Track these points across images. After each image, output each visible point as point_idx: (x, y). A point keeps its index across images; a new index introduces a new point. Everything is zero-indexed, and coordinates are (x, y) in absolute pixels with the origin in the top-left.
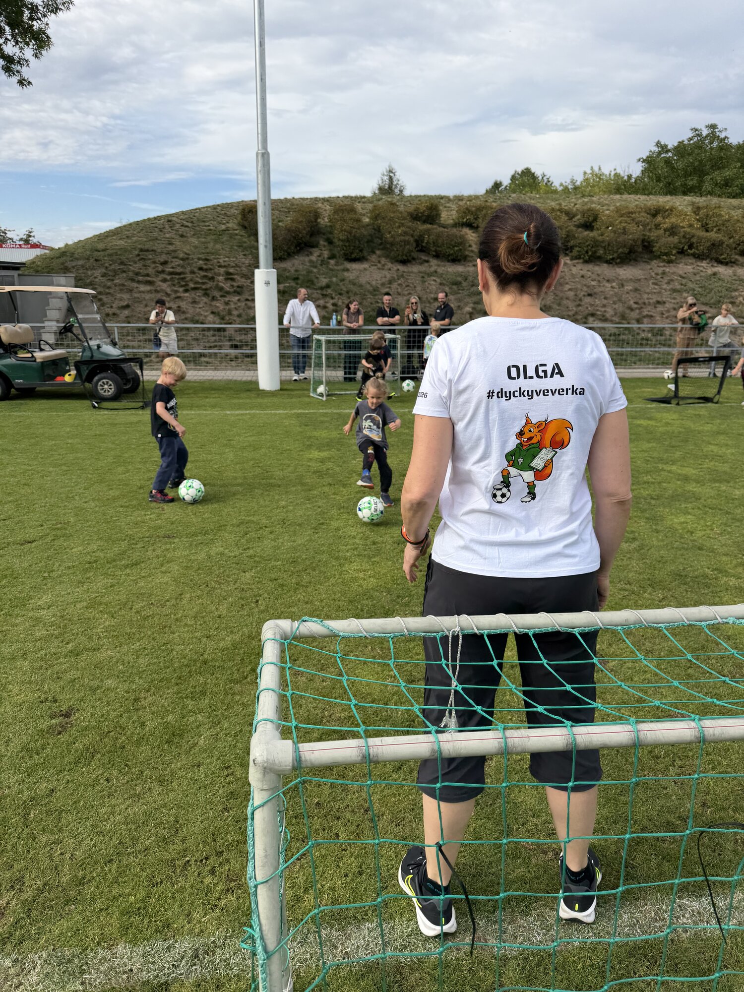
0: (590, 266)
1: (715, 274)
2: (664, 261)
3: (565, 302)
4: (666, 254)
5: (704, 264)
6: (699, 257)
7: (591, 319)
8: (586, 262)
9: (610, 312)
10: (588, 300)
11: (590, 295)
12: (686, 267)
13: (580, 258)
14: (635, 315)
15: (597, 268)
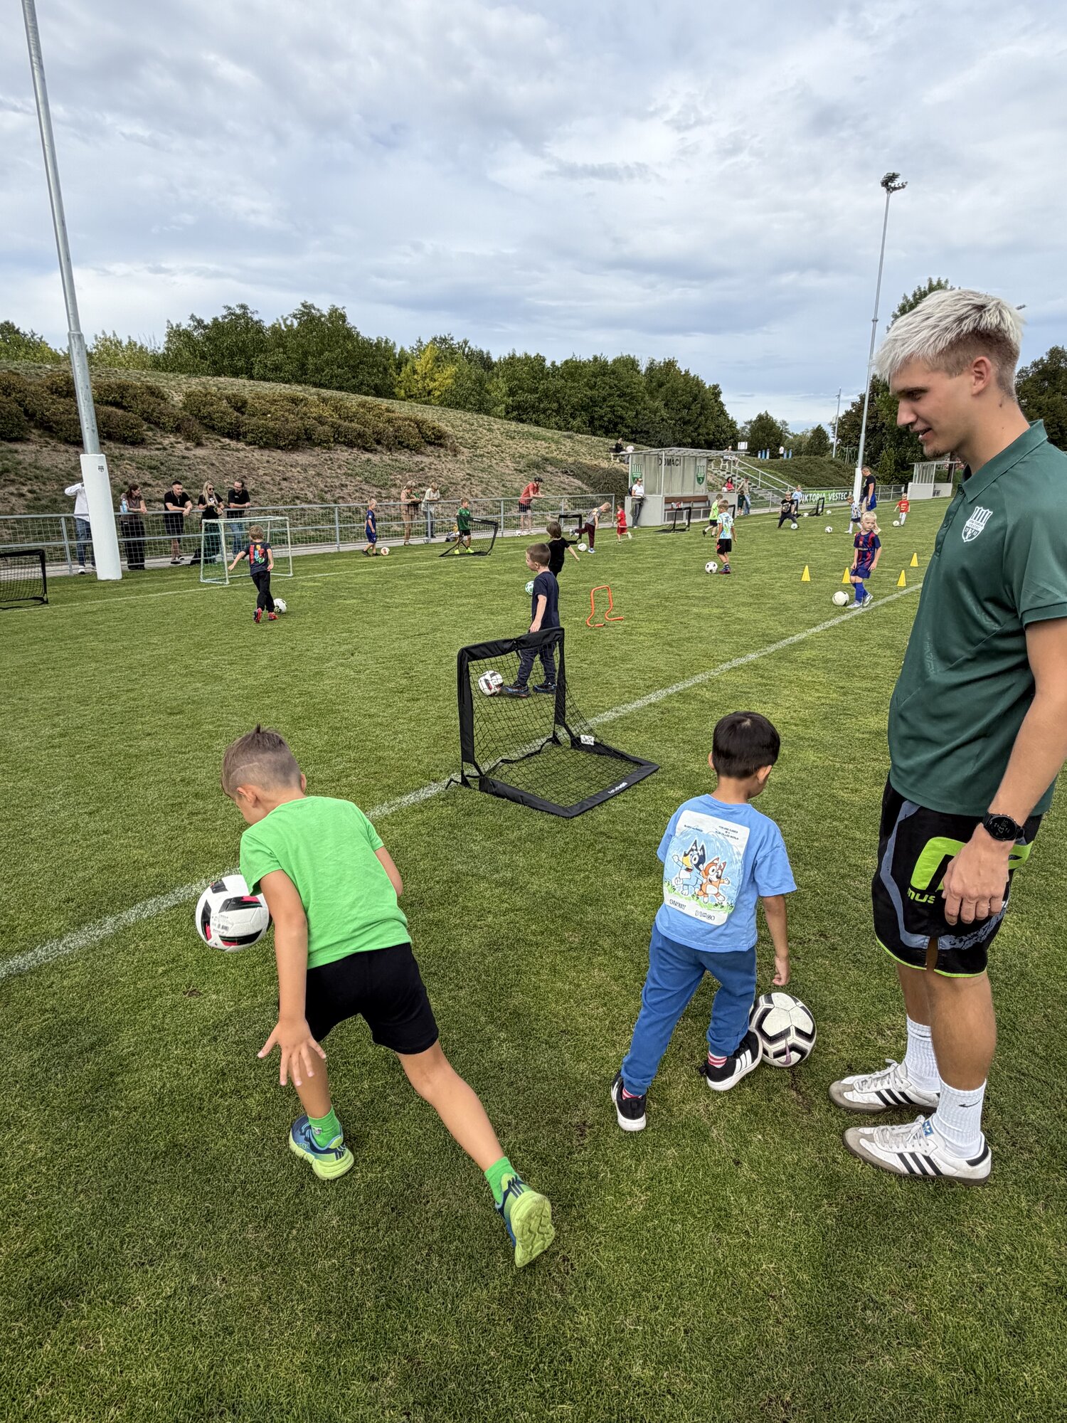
0: (266, 452)
1: (369, 460)
2: (325, 448)
3: (267, 486)
4: (325, 442)
5: (355, 450)
6: (350, 444)
7: (298, 502)
8: (261, 448)
9: (310, 496)
10: (284, 484)
11: (285, 479)
12: (343, 454)
13: (255, 444)
14: (328, 496)
15: (274, 454)
